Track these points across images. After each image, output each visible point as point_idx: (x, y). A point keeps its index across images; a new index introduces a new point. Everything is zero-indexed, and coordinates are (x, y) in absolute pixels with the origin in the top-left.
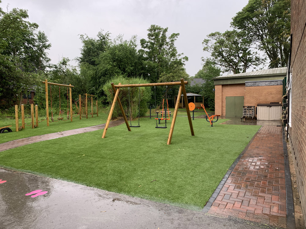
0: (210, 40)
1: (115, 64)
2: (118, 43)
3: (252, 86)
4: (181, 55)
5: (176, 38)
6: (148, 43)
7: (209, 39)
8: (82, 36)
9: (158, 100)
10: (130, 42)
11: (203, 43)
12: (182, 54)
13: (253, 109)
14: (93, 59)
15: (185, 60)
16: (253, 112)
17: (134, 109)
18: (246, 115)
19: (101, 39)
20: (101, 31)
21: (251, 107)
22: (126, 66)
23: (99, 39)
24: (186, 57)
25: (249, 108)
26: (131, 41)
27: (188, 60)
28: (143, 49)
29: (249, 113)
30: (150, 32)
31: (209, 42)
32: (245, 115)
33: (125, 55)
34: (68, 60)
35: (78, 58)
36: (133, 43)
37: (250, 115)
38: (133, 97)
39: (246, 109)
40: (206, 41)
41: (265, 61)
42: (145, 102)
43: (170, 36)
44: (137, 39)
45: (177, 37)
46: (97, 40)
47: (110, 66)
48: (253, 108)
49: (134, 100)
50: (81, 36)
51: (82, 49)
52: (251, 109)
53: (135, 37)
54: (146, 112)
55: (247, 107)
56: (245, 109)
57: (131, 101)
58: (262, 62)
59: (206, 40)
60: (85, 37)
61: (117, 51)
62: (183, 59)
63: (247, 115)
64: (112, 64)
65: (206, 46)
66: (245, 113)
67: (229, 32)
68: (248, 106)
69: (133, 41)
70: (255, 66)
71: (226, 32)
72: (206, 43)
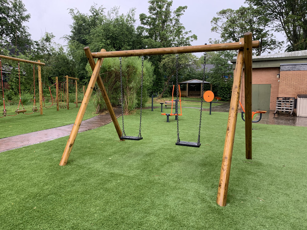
0: (221, 18)
1: (108, 42)
2: (113, 17)
3: (290, 70)
4: (188, 33)
5: (182, 12)
6: (148, 18)
7: (219, 17)
8: (72, 10)
9: (160, 87)
10: (127, 17)
11: (212, 21)
12: (190, 31)
13: (291, 102)
14: (84, 37)
15: (193, 39)
16: (291, 106)
17: (132, 99)
18: (280, 109)
19: (93, 15)
20: (94, 6)
21: (289, 98)
22: (122, 45)
23: (92, 15)
24: (194, 35)
25: (285, 99)
26: (129, 16)
27: (197, 39)
28: (142, 26)
29: (286, 107)
30: (151, 5)
31: (220, 20)
32: (278, 109)
33: (122, 32)
34: (53, 36)
35: (67, 37)
36: (131, 18)
37: (286, 109)
38: (130, 82)
39: (281, 101)
40: (216, 20)
41: (281, 45)
42: (145, 89)
43: (175, 10)
44: (135, 13)
45: (184, 11)
46: (90, 15)
47: (103, 44)
48: (291, 100)
49: (131, 85)
50: (70, 10)
51: (71, 26)
52: (289, 102)
53: (133, 10)
54: (146, 102)
55: (283, 99)
56: (279, 101)
57: (126, 87)
58: (278, 46)
59: (215, 18)
60: (75, 12)
61: (112, 27)
62: (190, 38)
63: (283, 109)
64: (105, 42)
65: (215, 26)
66: (279, 106)
67: (244, 8)
68: (285, 98)
69: (131, 15)
70: (269, 50)
71: (240, 8)
72: (215, 22)
